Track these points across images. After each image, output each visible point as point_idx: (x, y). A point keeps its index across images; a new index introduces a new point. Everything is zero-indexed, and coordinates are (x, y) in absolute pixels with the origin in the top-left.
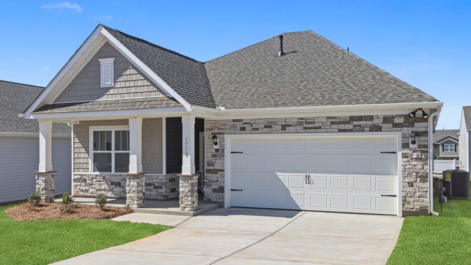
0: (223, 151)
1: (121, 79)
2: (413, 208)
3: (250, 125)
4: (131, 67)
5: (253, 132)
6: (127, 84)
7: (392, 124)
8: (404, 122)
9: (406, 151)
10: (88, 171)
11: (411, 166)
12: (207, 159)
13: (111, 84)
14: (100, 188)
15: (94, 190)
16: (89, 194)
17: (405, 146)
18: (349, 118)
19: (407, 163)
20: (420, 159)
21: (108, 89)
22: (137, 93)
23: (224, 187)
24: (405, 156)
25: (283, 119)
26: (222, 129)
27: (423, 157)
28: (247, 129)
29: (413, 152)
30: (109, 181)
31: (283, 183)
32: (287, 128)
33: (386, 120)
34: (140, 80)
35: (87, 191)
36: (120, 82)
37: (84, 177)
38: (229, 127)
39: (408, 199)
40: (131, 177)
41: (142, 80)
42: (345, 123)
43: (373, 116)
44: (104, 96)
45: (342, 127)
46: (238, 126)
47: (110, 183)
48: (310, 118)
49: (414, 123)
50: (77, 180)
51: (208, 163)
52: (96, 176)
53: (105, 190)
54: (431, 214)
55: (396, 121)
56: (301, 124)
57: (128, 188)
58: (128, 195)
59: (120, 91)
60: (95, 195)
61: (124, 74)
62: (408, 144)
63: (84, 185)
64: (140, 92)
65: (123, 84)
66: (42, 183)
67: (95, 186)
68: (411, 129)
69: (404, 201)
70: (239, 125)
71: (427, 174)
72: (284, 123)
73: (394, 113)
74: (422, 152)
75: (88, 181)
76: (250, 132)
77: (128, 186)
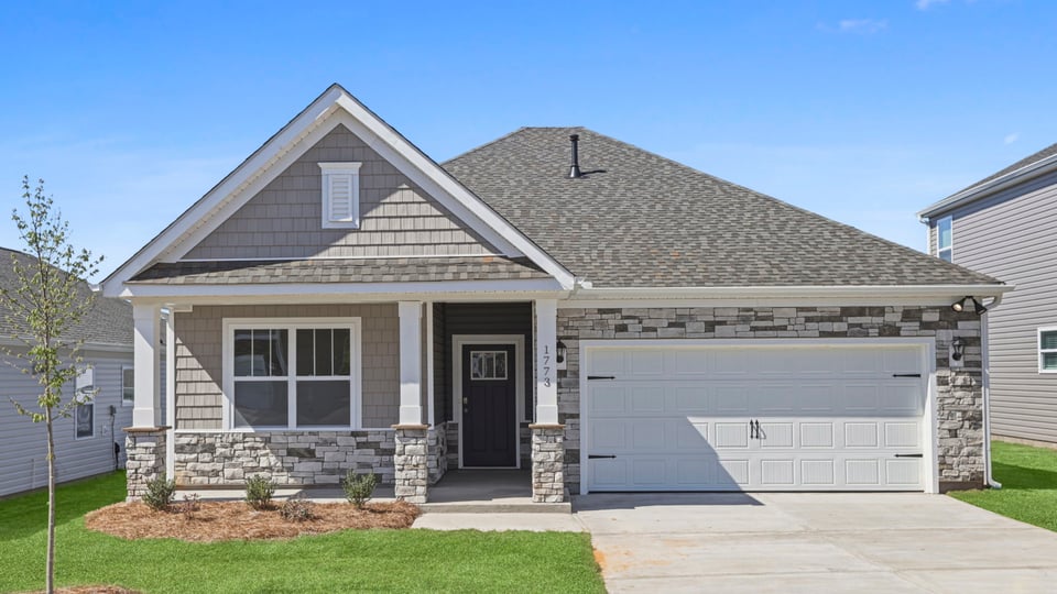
0: (576, 374)
1: (379, 211)
2: (958, 477)
3: (637, 321)
4: (405, 186)
5: (643, 335)
6: (396, 224)
7: (918, 324)
8: (940, 320)
9: (944, 373)
10: (220, 427)
11: (953, 400)
13: (353, 221)
14: (255, 464)
15: (239, 471)
16: (221, 482)
17: (942, 363)
18: (839, 310)
19: (947, 395)
20: (968, 386)
21: (344, 232)
22: (423, 244)
23: (579, 451)
24: (942, 381)
25: (709, 309)
26: (572, 328)
27: (974, 383)
28: (629, 328)
29: (957, 373)
30: (280, 446)
31: (702, 438)
32: (717, 327)
33: (910, 314)
34: (431, 216)
35: (216, 473)
36: (377, 217)
37: (208, 441)
38: (591, 323)
39: (949, 460)
40: (409, 434)
41: (435, 216)
42: (831, 319)
43: (884, 308)
44: (332, 250)
45: (827, 327)
46: (610, 322)
47: (284, 452)
48: (763, 309)
49: (956, 321)
50: (187, 448)
52: (245, 435)
53: (270, 469)
54: (989, 487)
55: (926, 317)
56: (745, 320)
57: (398, 460)
58: (398, 475)
59: (377, 239)
60: (242, 482)
61: (387, 200)
62: (947, 360)
63: (207, 459)
64: (431, 244)
65: (383, 224)
66: (146, 457)
67: (240, 460)
68: (952, 333)
69: (943, 464)
70: (613, 321)
71: (981, 415)
72: (712, 319)
73: (923, 304)
74: (972, 374)
75: (219, 451)
76: (637, 335)
77: (400, 455)
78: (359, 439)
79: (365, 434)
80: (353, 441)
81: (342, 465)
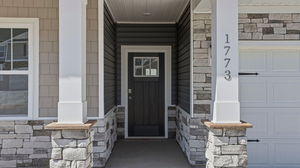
3: (282, 25)
5: (287, 37)
12: (196, 85)
28: (275, 31)
40: (67, 135)
46: (258, 25)
51: (198, 94)
57: (54, 166)
70: (261, 24)
76: (282, 37)
77: (56, 160)
78: (35, 127)
79: (41, 123)
80: (30, 129)
81: (20, 151)
